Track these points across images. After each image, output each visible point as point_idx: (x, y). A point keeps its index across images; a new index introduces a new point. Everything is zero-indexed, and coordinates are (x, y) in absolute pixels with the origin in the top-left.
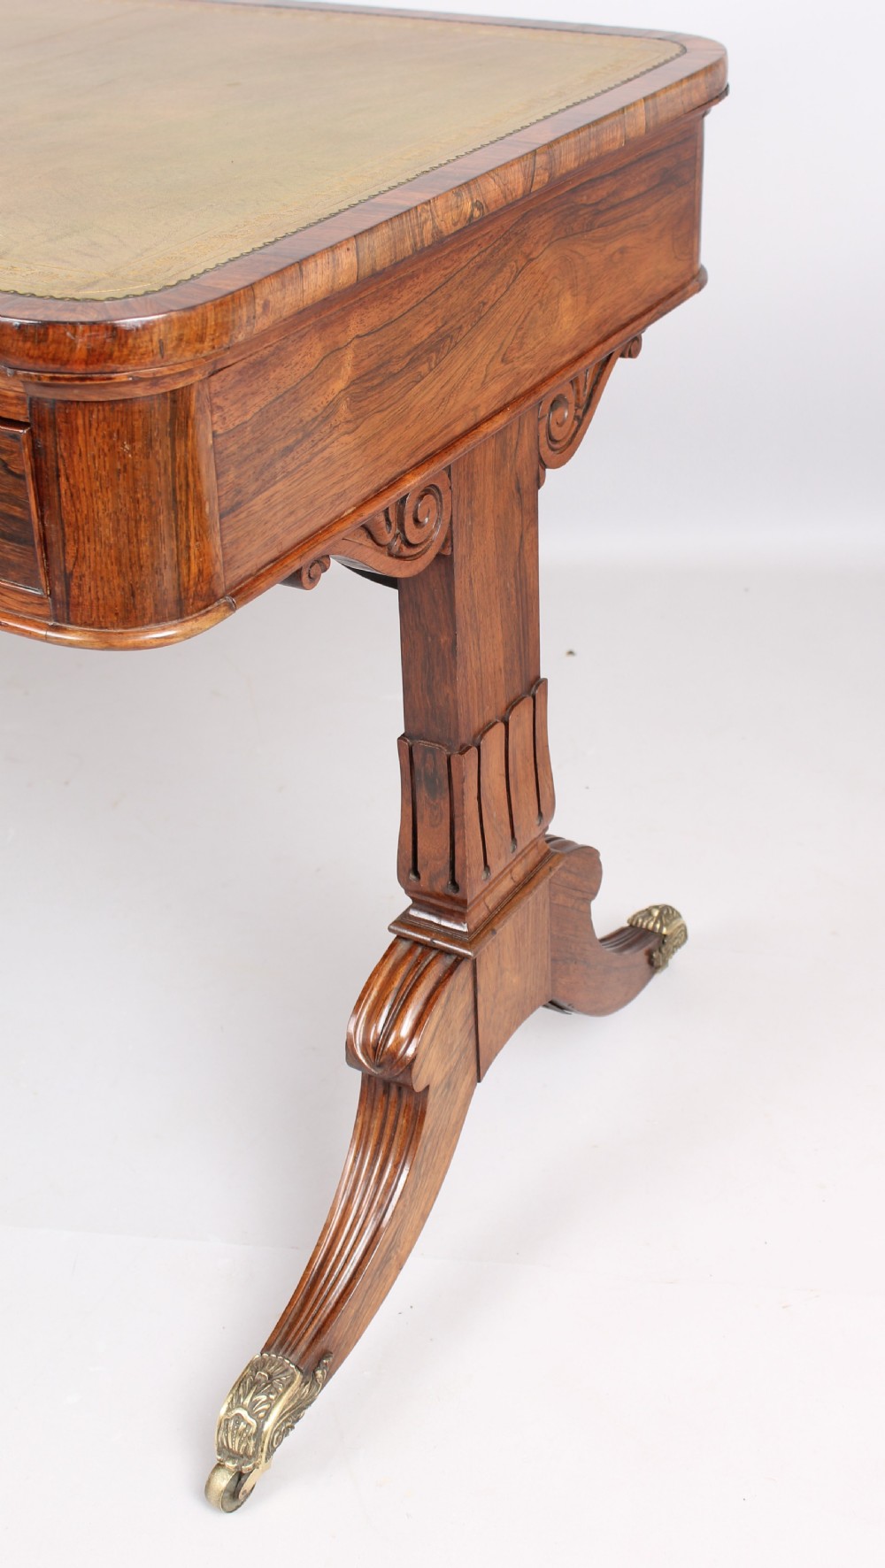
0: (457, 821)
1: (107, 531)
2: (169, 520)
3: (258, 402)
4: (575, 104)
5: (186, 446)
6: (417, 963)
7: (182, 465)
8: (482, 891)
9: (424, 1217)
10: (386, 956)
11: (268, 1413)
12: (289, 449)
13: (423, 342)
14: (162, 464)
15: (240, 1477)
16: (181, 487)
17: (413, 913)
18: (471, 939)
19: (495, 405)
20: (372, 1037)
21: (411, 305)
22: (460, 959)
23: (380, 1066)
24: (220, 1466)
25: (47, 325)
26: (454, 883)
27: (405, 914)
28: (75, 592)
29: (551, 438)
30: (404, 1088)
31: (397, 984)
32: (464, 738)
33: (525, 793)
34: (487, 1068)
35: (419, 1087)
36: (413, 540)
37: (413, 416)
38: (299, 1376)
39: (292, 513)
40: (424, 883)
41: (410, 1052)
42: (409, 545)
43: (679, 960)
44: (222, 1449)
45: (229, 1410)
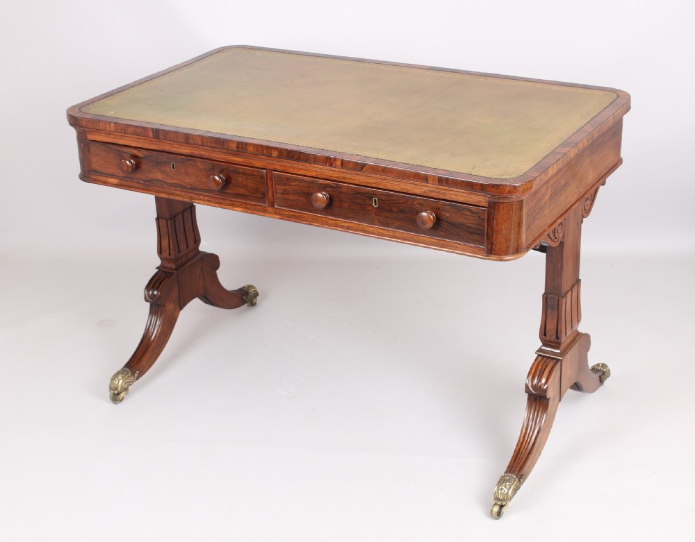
0: (559, 318)
3: (535, 201)
4: (594, 117)
6: (545, 363)
8: (565, 340)
10: (536, 360)
11: (510, 488)
12: (538, 213)
13: (563, 185)
14: (518, 217)
15: (501, 507)
17: (543, 348)
18: (563, 354)
19: (575, 201)
20: (534, 383)
22: (558, 360)
23: (536, 390)
24: (496, 504)
26: (557, 337)
27: (540, 348)
28: (494, 247)
29: (585, 210)
30: (543, 397)
31: (540, 368)
32: (563, 294)
35: (547, 398)
36: (556, 237)
37: (560, 204)
38: (517, 479)
40: (548, 338)
41: (545, 387)
43: (609, 381)
44: (497, 499)
45: (498, 487)
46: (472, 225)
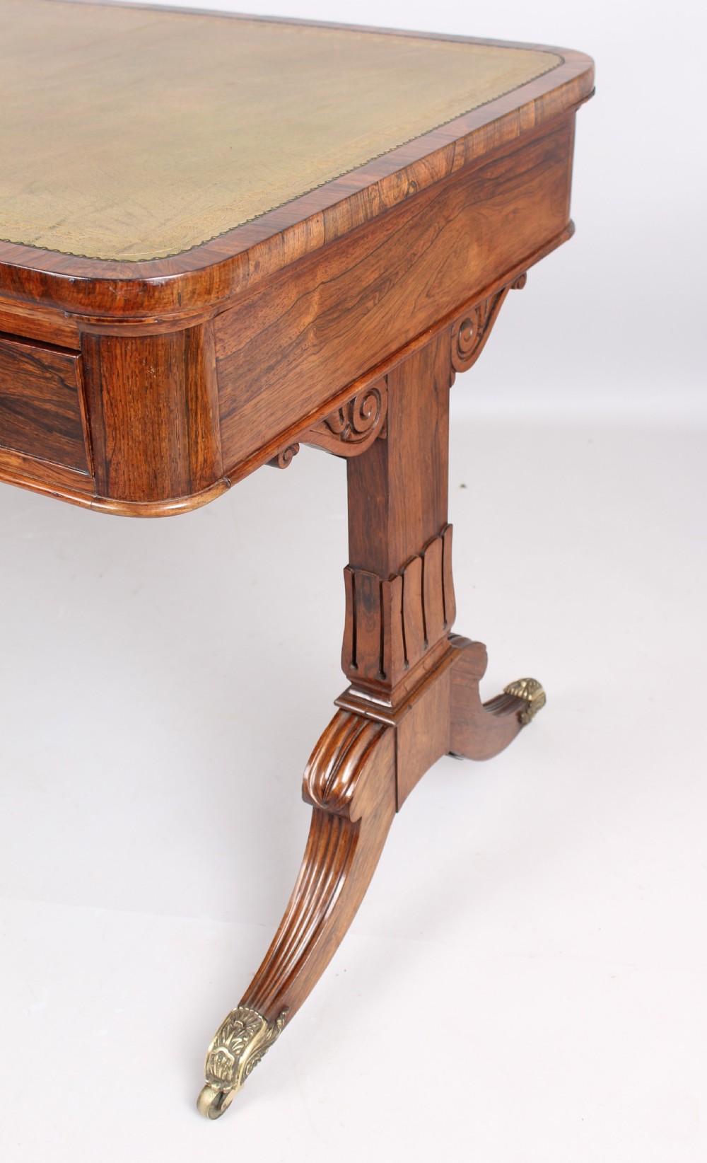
0: (386, 629)
1: (137, 432)
2: (183, 423)
3: (250, 334)
5: (196, 369)
6: (355, 729)
7: (193, 383)
8: (402, 678)
9: (356, 909)
10: (332, 723)
11: (242, 1051)
12: (271, 368)
13: (369, 285)
14: (178, 383)
15: (222, 1095)
16: (192, 399)
17: (352, 692)
18: (395, 713)
19: (420, 329)
20: (321, 782)
21: (361, 258)
22: (385, 727)
23: (327, 803)
24: (207, 1087)
25: (95, 281)
26: (382, 673)
27: (346, 693)
28: (113, 474)
29: (460, 350)
30: (344, 818)
31: (340, 744)
32: (393, 569)
33: (434, 606)
34: (403, 802)
35: (354, 819)
36: (359, 428)
37: (362, 339)
38: (265, 1024)
39: (272, 414)
40: (361, 672)
41: (349, 794)
42: (356, 432)
43: (540, 718)
44: (210, 1075)
45: (215, 1048)
46: (47, 406)
